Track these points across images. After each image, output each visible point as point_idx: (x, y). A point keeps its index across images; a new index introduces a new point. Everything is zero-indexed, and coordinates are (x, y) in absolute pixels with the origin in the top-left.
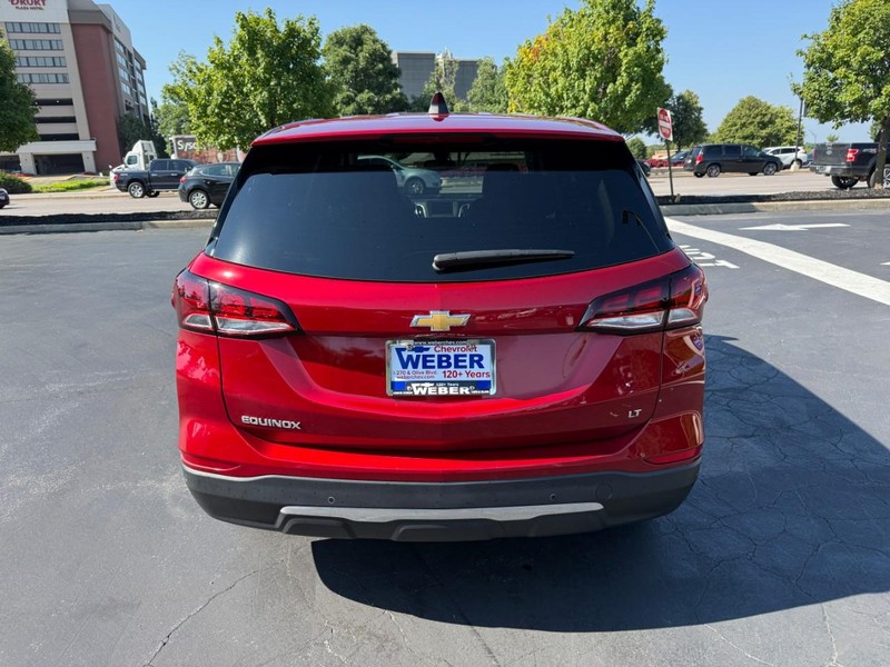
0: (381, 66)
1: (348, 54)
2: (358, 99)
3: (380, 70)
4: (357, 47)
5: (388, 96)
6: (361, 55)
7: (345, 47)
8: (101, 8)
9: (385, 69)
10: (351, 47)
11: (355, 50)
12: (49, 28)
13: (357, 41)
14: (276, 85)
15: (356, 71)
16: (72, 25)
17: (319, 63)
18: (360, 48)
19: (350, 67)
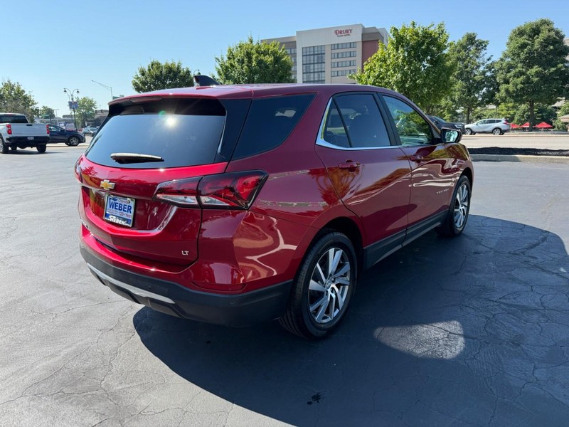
0: (552, 47)
1: (526, 41)
2: (528, 73)
3: (551, 50)
4: (535, 35)
5: (553, 69)
6: (536, 41)
7: (525, 36)
8: (380, 31)
9: (555, 49)
10: (530, 36)
11: (533, 38)
12: (351, 45)
13: (536, 31)
14: (408, 69)
15: (530, 52)
16: (363, 42)
17: (445, 52)
18: (537, 36)
19: (526, 50)
